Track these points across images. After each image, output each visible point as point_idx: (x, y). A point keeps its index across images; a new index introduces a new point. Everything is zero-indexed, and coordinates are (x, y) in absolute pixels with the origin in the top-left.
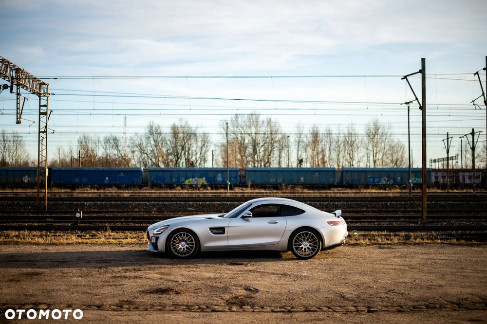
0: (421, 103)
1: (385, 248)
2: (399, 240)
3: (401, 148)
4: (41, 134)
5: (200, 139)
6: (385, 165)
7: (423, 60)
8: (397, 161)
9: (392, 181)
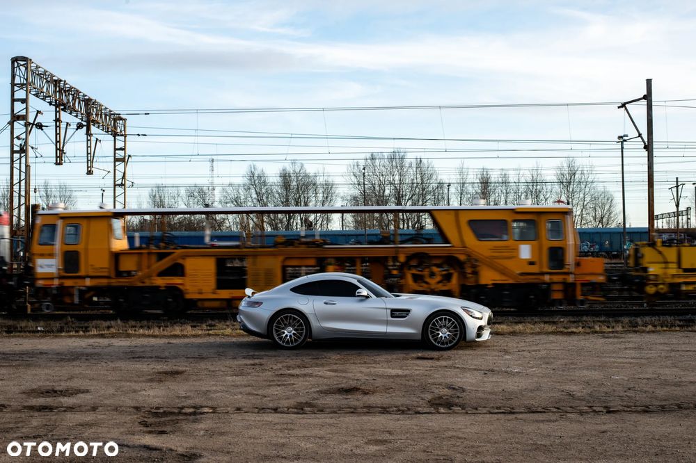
0: (646, 140)
1: (611, 337)
2: (623, 327)
3: (608, 199)
4: (117, 188)
5: (321, 190)
6: (584, 224)
7: (649, 82)
8: (602, 218)
9: (597, 247)
